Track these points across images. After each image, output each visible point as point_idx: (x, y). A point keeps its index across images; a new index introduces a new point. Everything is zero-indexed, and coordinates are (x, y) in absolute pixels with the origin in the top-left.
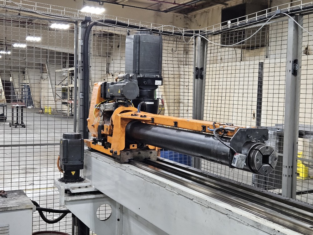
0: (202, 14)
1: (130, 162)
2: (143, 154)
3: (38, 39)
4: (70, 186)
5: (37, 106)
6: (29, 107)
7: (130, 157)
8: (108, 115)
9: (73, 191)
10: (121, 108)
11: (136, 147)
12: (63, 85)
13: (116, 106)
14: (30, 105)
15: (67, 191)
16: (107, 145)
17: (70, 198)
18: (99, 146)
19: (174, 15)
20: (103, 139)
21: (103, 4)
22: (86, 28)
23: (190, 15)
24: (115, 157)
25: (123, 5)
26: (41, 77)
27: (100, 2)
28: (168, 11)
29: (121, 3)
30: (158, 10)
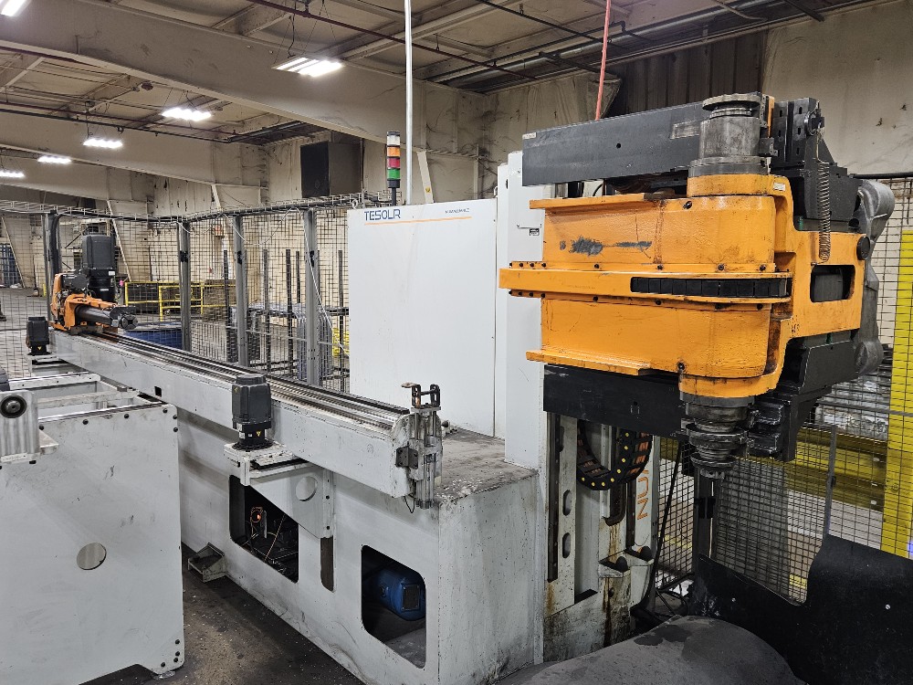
0: (283, 146)
1: (79, 335)
2: (91, 328)
3: (20, 175)
4: (36, 357)
5: (28, 285)
6: (14, 287)
7: (79, 330)
8: (63, 300)
9: (39, 361)
10: (73, 295)
11: (86, 324)
12: (74, 248)
13: (70, 294)
14: (15, 283)
15: (34, 362)
16: (63, 324)
17: (37, 366)
18: (59, 326)
19: (241, 146)
20: (61, 319)
21: (122, 131)
22: (54, 218)
23: (267, 146)
24: (69, 332)
25: (157, 133)
26: (34, 233)
27: (118, 127)
28: (231, 140)
29: (153, 129)
30: (216, 140)
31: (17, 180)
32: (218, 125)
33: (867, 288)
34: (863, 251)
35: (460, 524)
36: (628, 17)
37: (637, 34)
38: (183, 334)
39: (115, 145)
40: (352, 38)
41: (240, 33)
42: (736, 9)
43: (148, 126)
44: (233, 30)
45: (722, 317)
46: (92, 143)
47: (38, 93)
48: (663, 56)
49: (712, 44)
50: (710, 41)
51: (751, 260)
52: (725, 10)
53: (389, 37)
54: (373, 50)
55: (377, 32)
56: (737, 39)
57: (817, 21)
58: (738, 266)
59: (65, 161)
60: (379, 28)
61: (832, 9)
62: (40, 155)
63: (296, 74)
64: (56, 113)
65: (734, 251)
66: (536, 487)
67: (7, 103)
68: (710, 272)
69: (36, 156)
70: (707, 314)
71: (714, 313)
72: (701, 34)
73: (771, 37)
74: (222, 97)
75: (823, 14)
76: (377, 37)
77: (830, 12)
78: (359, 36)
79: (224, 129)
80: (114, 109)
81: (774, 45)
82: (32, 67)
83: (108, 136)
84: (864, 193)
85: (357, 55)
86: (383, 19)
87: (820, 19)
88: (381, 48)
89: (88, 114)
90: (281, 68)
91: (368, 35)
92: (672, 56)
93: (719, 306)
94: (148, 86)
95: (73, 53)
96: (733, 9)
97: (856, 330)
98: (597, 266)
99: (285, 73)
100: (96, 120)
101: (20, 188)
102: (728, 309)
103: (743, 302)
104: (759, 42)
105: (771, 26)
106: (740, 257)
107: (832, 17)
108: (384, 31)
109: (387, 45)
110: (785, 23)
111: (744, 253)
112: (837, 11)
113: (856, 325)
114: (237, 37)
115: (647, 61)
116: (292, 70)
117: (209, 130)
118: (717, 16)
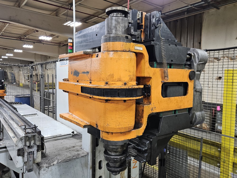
6: (14, 83)
12: (28, 74)
19: (66, 47)
25: (44, 44)
26: (20, 70)
27: (34, 42)
28: (63, 46)
29: (43, 43)
30: (60, 46)
31: (11, 56)
32: (60, 42)
33: (196, 91)
34: (192, 76)
35: (51, 176)
36: (162, 9)
37: (166, 14)
38: (30, 98)
39: (31, 47)
40: (88, 17)
41: (57, 16)
42: (193, 6)
43: (42, 42)
44: (55, 15)
45: (108, 105)
46: (25, 46)
47: (10, 33)
48: (174, 21)
49: (188, 17)
50: (187, 16)
51: (120, 80)
52: (190, 6)
53: (97, 17)
54: (93, 20)
55: (94, 15)
56: (195, 15)
57: (217, 9)
58: (113, 82)
59: (21, 51)
60: (95, 14)
61: (222, 6)
62: (14, 50)
63: (69, 26)
64: (18, 39)
65: (112, 76)
66: (88, 159)
67: (3, 36)
68: (102, 85)
69: (13, 50)
70: (103, 103)
71: (105, 103)
72: (184, 14)
73: (204, 14)
74: (57, 34)
75: (219, 7)
76: (94, 17)
77: (221, 7)
78: (90, 16)
79: (62, 43)
80: (31, 37)
81: (205, 16)
82: (7, 26)
83: (29, 44)
84: (194, 54)
85: (90, 22)
86: (95, 11)
87: (218, 9)
88: (95, 19)
89: (24, 39)
90: (65, 24)
91: (92, 16)
92: (177, 20)
93: (107, 101)
94: (37, 31)
95: (9, 21)
96: (192, 6)
97: (191, 108)
98: (78, 81)
99: (66, 26)
100: (27, 40)
101: (12, 58)
102: (110, 102)
103: (113, 99)
104: (201, 16)
105: (204, 11)
106: (114, 78)
107: (222, 8)
108: (96, 15)
109: (97, 19)
110: (208, 10)
111: (116, 77)
112: (223, 6)
113: (191, 106)
114: (56, 17)
115: (170, 22)
116: (68, 25)
117: (58, 43)
118: (188, 8)
